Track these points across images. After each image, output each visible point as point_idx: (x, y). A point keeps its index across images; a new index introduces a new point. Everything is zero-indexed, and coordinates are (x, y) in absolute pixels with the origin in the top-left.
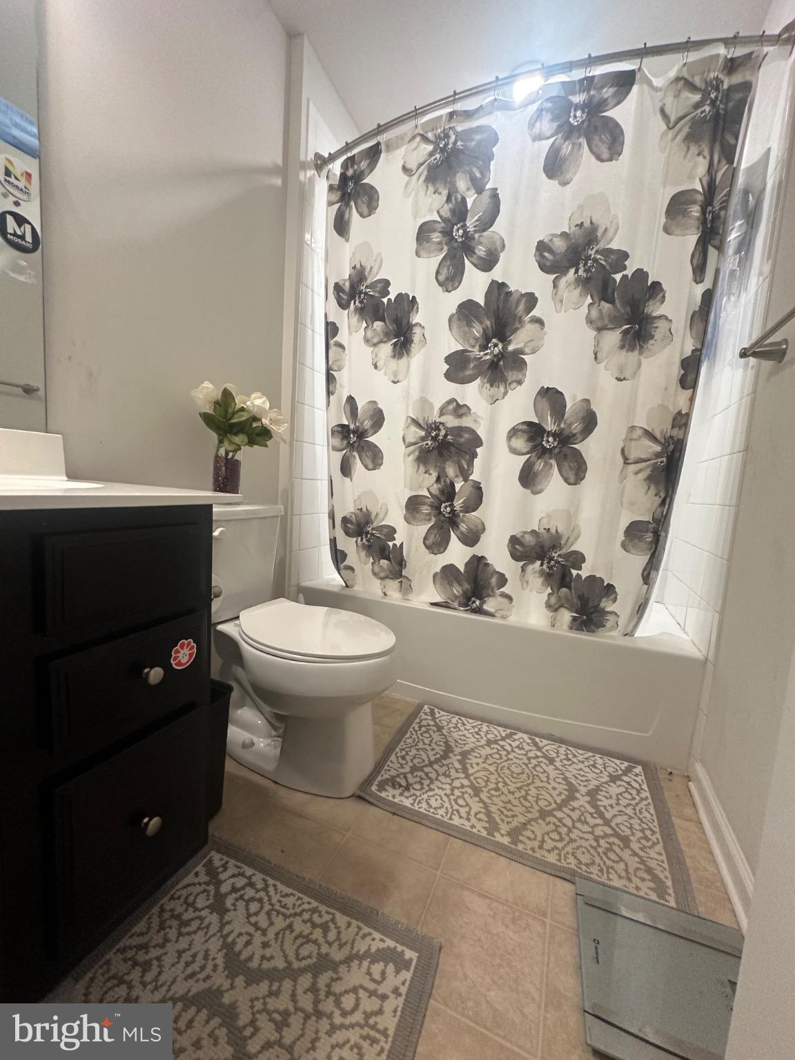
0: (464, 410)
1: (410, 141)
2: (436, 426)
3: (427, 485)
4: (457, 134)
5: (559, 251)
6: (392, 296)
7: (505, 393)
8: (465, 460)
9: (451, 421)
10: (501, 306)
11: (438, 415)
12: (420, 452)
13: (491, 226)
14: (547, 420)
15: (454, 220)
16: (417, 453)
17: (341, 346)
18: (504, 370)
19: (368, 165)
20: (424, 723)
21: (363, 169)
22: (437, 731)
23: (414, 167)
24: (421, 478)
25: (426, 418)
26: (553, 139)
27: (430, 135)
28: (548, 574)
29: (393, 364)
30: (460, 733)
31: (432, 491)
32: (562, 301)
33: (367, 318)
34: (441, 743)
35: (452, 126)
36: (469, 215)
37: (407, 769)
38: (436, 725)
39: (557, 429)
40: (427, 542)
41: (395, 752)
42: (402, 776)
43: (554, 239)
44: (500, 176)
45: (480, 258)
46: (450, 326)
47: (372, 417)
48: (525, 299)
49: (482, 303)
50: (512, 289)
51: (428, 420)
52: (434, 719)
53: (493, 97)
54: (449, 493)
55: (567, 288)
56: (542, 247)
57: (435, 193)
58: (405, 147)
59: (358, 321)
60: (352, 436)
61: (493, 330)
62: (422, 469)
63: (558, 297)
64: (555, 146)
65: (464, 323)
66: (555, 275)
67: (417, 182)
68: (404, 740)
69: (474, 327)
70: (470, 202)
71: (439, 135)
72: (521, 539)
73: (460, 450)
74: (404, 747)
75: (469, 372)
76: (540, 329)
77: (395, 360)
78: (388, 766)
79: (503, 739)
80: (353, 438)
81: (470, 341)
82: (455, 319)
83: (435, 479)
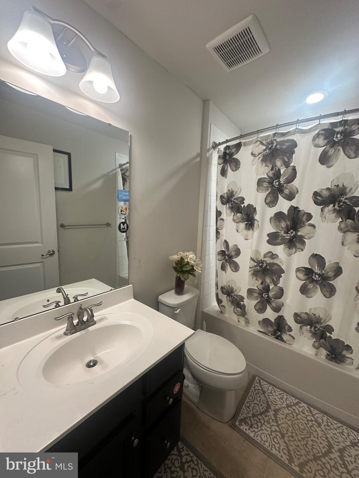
0: (275, 256)
1: (254, 143)
2: (262, 262)
3: (256, 284)
4: (277, 142)
5: (325, 196)
6: (246, 205)
7: (296, 252)
8: (275, 277)
9: (269, 260)
10: (295, 216)
11: (263, 257)
12: (254, 272)
13: (292, 182)
14: (316, 268)
15: (275, 178)
16: (252, 272)
17: (223, 220)
18: (295, 242)
19: (236, 150)
20: (256, 388)
21: (233, 152)
22: (263, 394)
23: (257, 154)
24: (254, 282)
25: (257, 258)
26: (324, 148)
27: (264, 142)
28: (314, 333)
29: (245, 232)
30: (274, 397)
31: (259, 287)
32: (325, 218)
33: (234, 211)
34: (265, 402)
35: (275, 139)
36: (282, 176)
37: (250, 415)
38: (262, 390)
39: (321, 273)
40: (256, 308)
41: (244, 404)
42: (249, 418)
43: (323, 191)
44: (297, 161)
45: (286, 194)
46: (270, 222)
47: (235, 251)
48: (306, 215)
49: (286, 213)
50: (301, 209)
51: (258, 259)
52: (261, 386)
53: (295, 128)
54: (267, 289)
55: (328, 212)
56: (316, 194)
57: (266, 166)
58: (253, 145)
59: (230, 212)
60: (226, 256)
61: (291, 226)
62: (255, 278)
63: (324, 216)
64: (325, 151)
65: (277, 221)
66: (322, 206)
67: (258, 160)
68: (248, 397)
69: (282, 223)
70: (282, 171)
71: (269, 142)
72: (300, 315)
73: (273, 272)
74: (248, 401)
75: (279, 241)
76: (313, 229)
77: (246, 230)
78: (242, 411)
79: (294, 405)
80: (227, 258)
81: (280, 228)
82: (273, 219)
83: (260, 283)
